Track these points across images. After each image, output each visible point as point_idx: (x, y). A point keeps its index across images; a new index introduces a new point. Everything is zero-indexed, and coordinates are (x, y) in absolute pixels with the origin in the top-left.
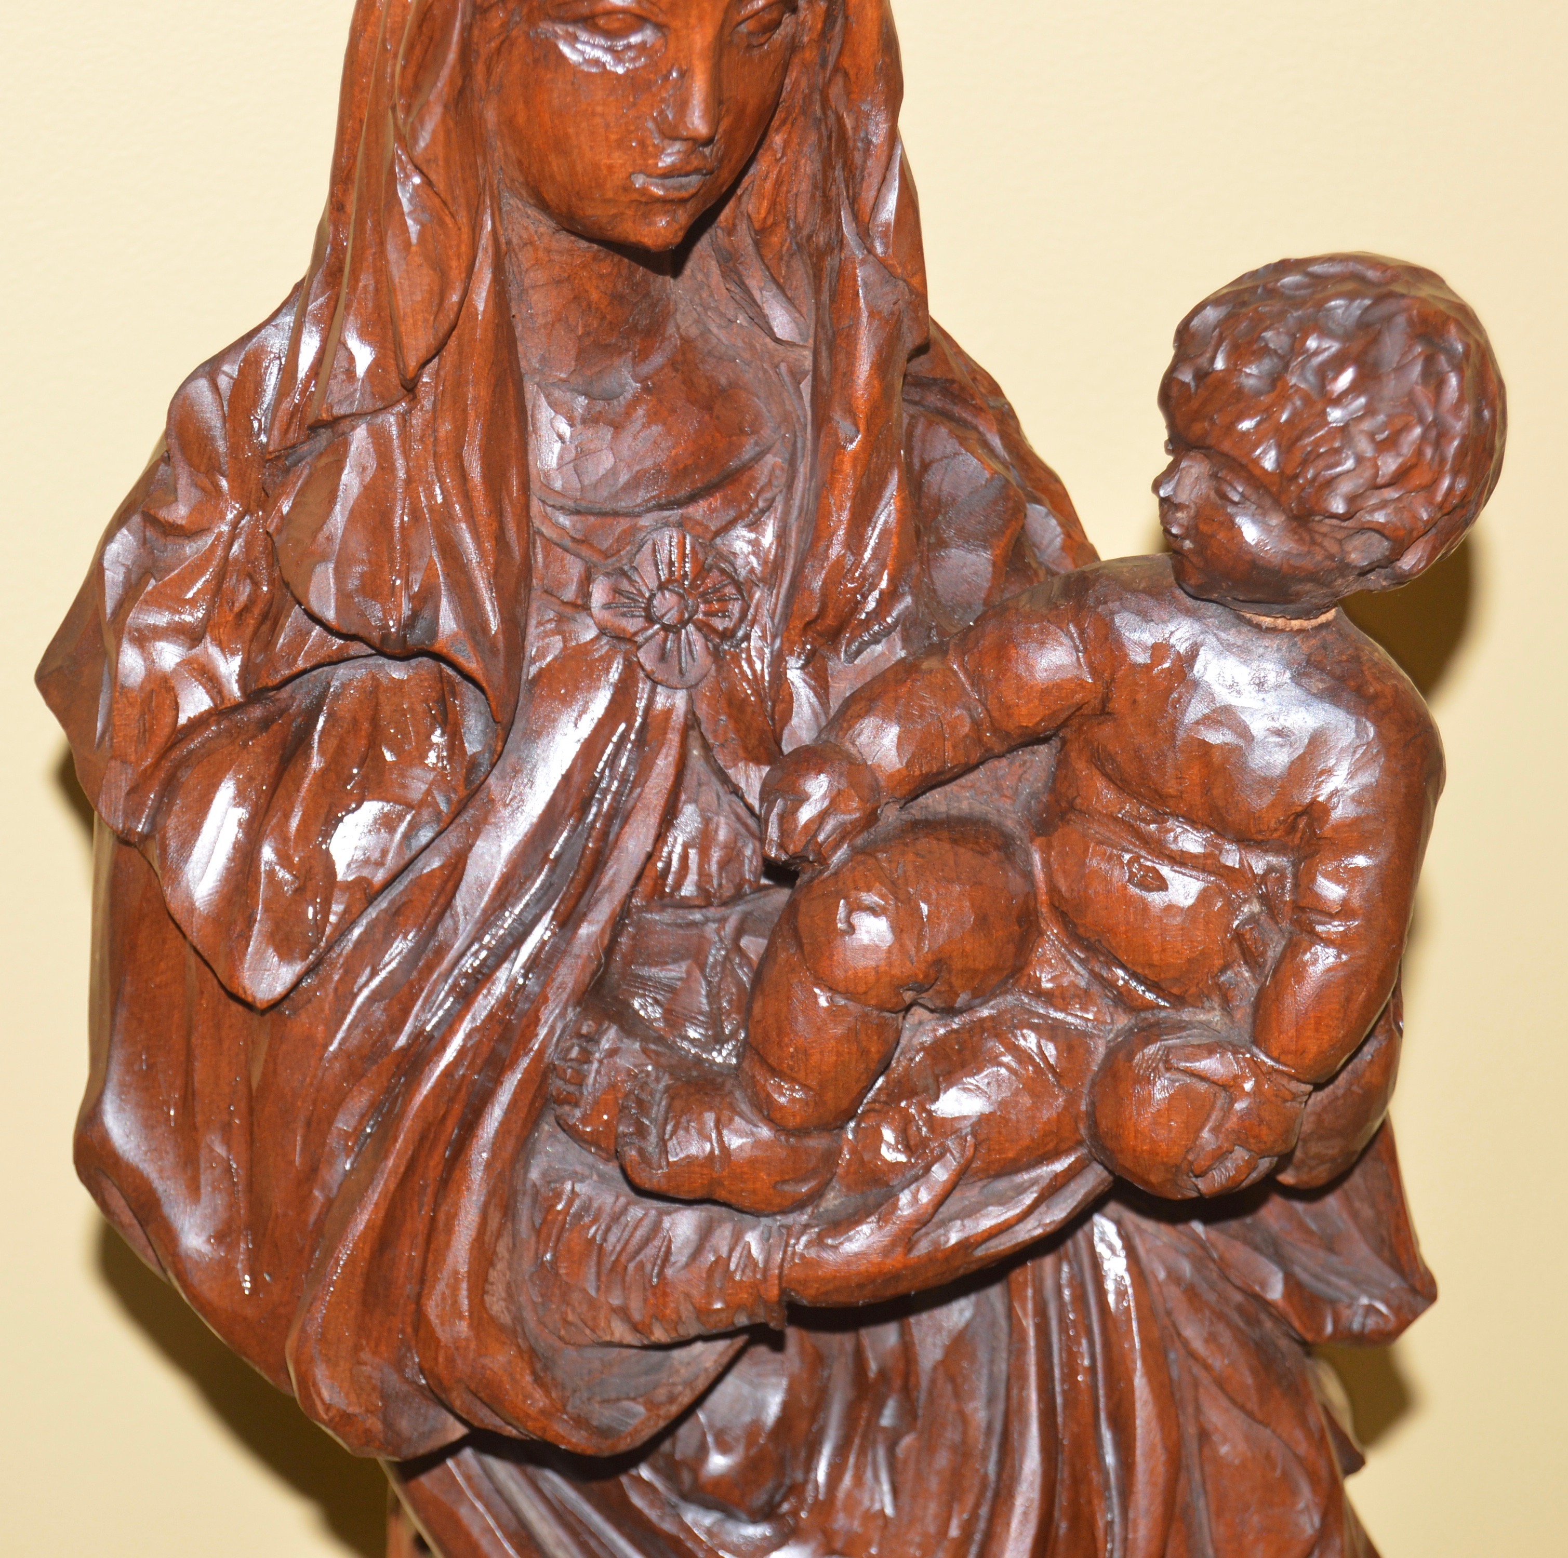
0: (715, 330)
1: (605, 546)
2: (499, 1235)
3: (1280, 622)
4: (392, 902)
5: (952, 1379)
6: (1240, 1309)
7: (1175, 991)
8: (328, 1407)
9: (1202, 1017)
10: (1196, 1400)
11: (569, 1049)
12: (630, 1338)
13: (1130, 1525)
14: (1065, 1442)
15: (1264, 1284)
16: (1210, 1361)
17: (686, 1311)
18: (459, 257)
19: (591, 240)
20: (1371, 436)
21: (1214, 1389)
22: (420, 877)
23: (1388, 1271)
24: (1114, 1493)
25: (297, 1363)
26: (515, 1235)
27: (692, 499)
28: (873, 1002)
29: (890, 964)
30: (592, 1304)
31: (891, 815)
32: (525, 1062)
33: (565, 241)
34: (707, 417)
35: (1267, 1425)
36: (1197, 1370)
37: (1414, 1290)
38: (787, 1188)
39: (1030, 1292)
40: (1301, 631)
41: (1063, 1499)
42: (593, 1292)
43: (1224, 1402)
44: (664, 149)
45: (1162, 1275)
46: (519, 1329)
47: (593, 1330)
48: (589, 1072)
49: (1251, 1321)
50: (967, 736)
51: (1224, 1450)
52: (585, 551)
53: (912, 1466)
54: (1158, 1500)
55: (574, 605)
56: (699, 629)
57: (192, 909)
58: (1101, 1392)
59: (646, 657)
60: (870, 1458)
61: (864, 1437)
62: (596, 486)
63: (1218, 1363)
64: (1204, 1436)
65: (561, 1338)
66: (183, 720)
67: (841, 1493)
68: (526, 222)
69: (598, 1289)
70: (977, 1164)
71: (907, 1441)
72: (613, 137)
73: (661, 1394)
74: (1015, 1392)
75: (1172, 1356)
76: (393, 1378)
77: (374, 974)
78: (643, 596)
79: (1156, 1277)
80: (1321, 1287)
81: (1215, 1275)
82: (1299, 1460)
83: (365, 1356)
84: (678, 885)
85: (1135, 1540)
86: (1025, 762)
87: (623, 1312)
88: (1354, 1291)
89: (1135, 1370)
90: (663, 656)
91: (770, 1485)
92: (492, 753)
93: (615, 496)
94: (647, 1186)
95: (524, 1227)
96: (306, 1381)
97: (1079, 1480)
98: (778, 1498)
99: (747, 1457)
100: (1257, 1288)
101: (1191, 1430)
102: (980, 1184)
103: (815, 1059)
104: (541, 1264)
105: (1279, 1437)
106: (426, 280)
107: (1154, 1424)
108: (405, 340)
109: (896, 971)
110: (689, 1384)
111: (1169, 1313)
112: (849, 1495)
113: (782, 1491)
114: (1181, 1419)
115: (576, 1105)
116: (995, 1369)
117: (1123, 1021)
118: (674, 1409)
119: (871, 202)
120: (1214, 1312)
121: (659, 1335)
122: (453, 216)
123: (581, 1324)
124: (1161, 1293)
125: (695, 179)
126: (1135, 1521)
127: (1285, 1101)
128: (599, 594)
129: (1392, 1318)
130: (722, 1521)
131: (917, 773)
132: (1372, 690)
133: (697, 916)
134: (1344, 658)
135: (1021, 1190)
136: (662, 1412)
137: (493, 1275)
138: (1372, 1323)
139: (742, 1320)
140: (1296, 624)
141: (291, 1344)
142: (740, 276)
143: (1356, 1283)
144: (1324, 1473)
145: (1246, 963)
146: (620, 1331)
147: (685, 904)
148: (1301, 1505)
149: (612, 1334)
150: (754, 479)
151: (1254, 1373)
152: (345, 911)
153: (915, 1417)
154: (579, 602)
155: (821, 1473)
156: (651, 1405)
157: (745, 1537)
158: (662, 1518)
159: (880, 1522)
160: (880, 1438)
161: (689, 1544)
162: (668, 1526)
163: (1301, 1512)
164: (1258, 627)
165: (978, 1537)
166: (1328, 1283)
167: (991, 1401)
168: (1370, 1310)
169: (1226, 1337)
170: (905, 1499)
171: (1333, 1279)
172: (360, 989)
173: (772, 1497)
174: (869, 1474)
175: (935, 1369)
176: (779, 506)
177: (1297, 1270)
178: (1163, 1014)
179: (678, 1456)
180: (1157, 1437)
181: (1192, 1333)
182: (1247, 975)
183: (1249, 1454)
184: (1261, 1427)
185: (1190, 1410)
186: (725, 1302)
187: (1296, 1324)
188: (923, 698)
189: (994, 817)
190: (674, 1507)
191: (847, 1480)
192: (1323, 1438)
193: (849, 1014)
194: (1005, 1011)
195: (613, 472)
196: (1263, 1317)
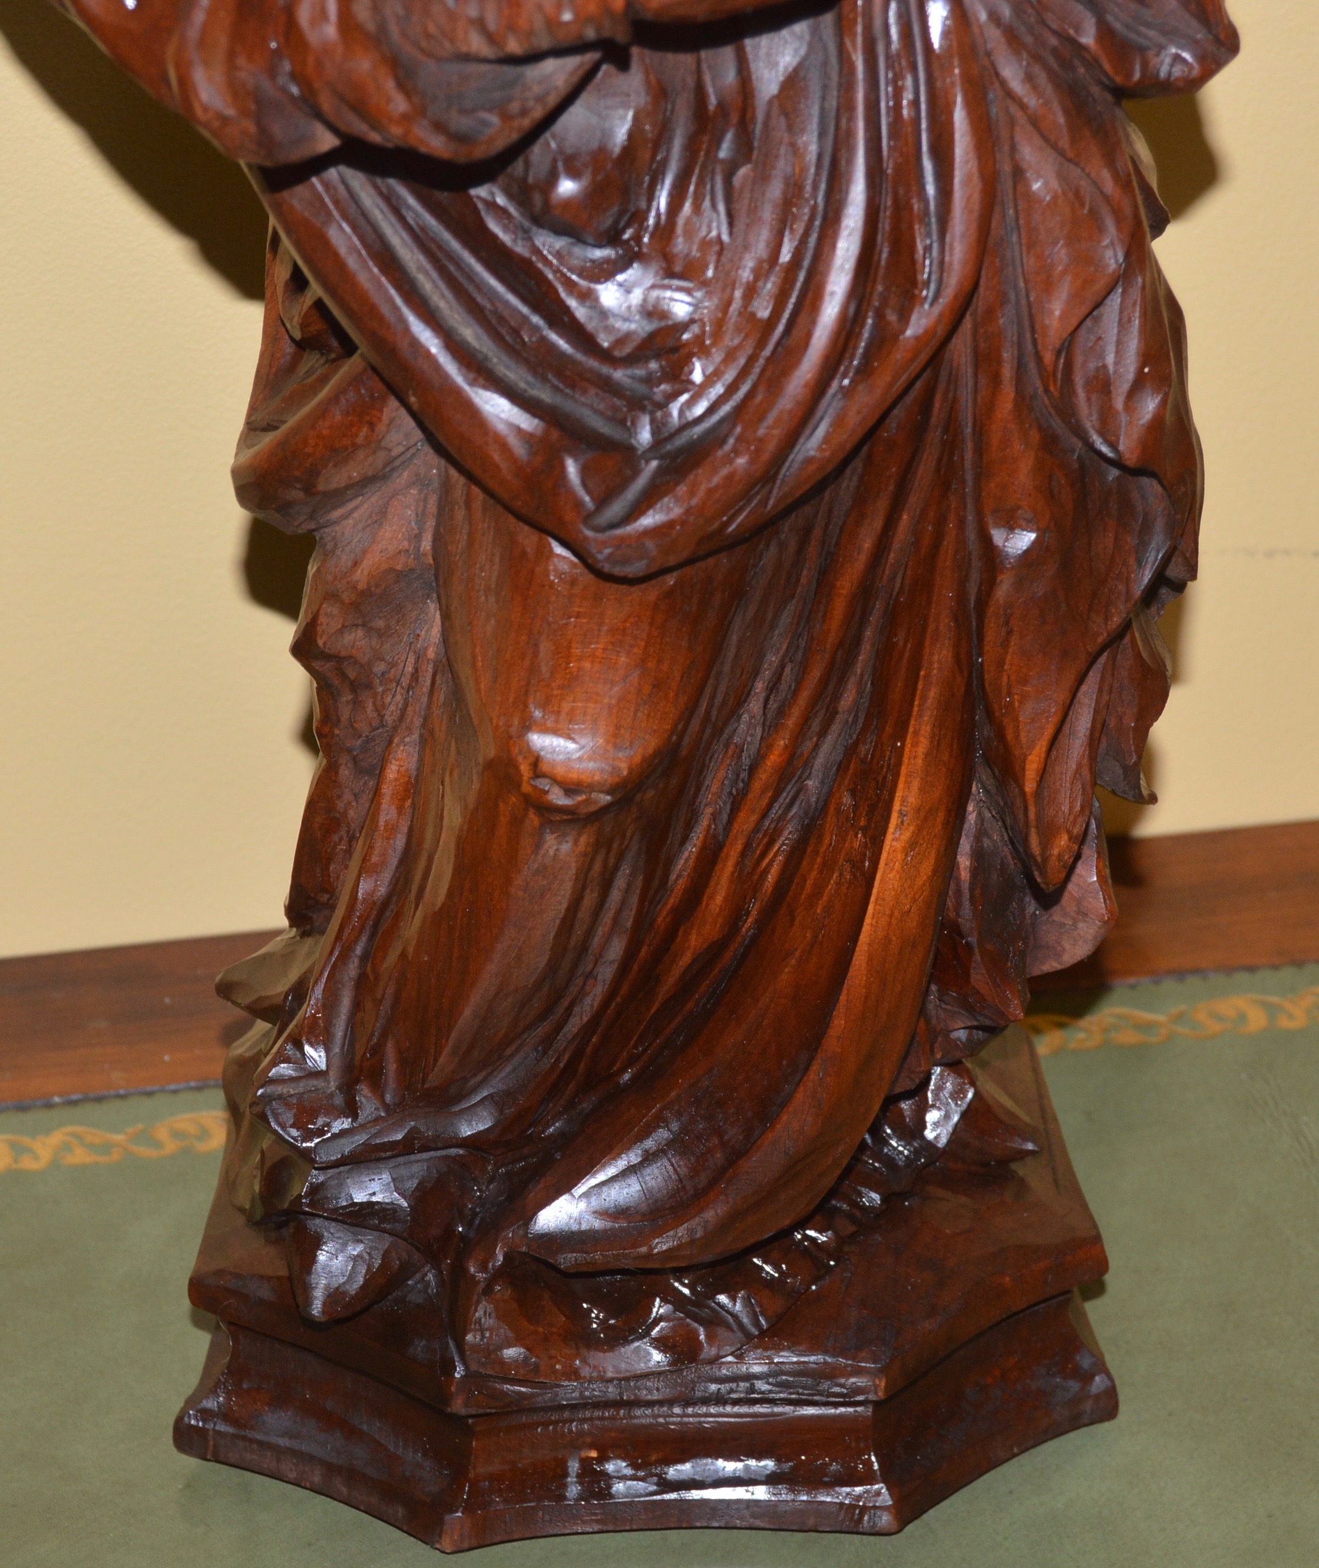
5: (785, 113)
6: (1055, 51)
8: (206, 109)
10: (1012, 138)
12: (486, 51)
13: (947, 248)
14: (889, 171)
15: (1078, 29)
16: (1025, 100)
17: (539, 23)
21: (1029, 128)
23: (1194, 23)
24: (933, 220)
25: (178, 67)
30: (452, 16)
35: (1077, 164)
36: (1014, 109)
37: (1218, 41)
39: (859, 29)
41: (885, 225)
42: (452, 5)
43: (1038, 140)
45: (983, 16)
46: (382, 37)
47: (452, 41)
49: (1067, 66)
51: (1036, 186)
53: (747, 195)
54: (974, 226)
58: (924, 125)
60: (708, 187)
61: (703, 168)
63: (1032, 102)
64: (1018, 173)
65: (422, 51)
67: (681, 221)
69: (457, 2)
71: (743, 171)
73: (515, 107)
74: (844, 121)
75: (991, 96)
76: (266, 85)
79: (977, 20)
80: (1133, 36)
81: (1032, 19)
82: (1107, 199)
85: (951, 263)
88: (1162, 40)
89: (955, 103)
91: (615, 209)
96: (185, 82)
97: (901, 208)
98: (622, 223)
99: (593, 181)
100: (1071, 32)
101: (1007, 168)
105: (1088, 175)
107: (972, 155)
110: (540, 99)
111: (988, 54)
112: (688, 222)
113: (626, 218)
114: (998, 156)
116: (826, 105)
118: (526, 123)
120: (1029, 53)
121: (514, 46)
123: (440, 35)
124: (982, 33)
126: (951, 245)
129: (1196, 65)
130: (572, 244)
136: (516, 123)
138: (1178, 71)
139: (590, 34)
141: (171, 50)
143: (1165, 33)
144: (1128, 211)
146: (477, 44)
148: (1106, 242)
149: (470, 47)
151: (1066, 112)
153: (751, 149)
155: (662, 200)
156: (506, 117)
157: (593, 261)
158: (515, 241)
159: (716, 248)
160: (719, 169)
161: (540, 265)
162: (520, 249)
163: (1107, 247)
165: (806, 263)
166: (1139, 34)
167: (822, 135)
168: (1177, 58)
169: (1042, 78)
170: (740, 226)
171: (1143, 29)
173: (617, 222)
174: (707, 203)
175: (770, 102)
177: (1110, 18)
179: (530, 180)
180: (973, 165)
181: (1012, 72)
183: (1060, 191)
184: (1072, 167)
185: (1006, 148)
186: (574, 13)
187: (1107, 66)
190: (526, 231)
191: (687, 207)
192: (1129, 182)
196: (1077, 62)
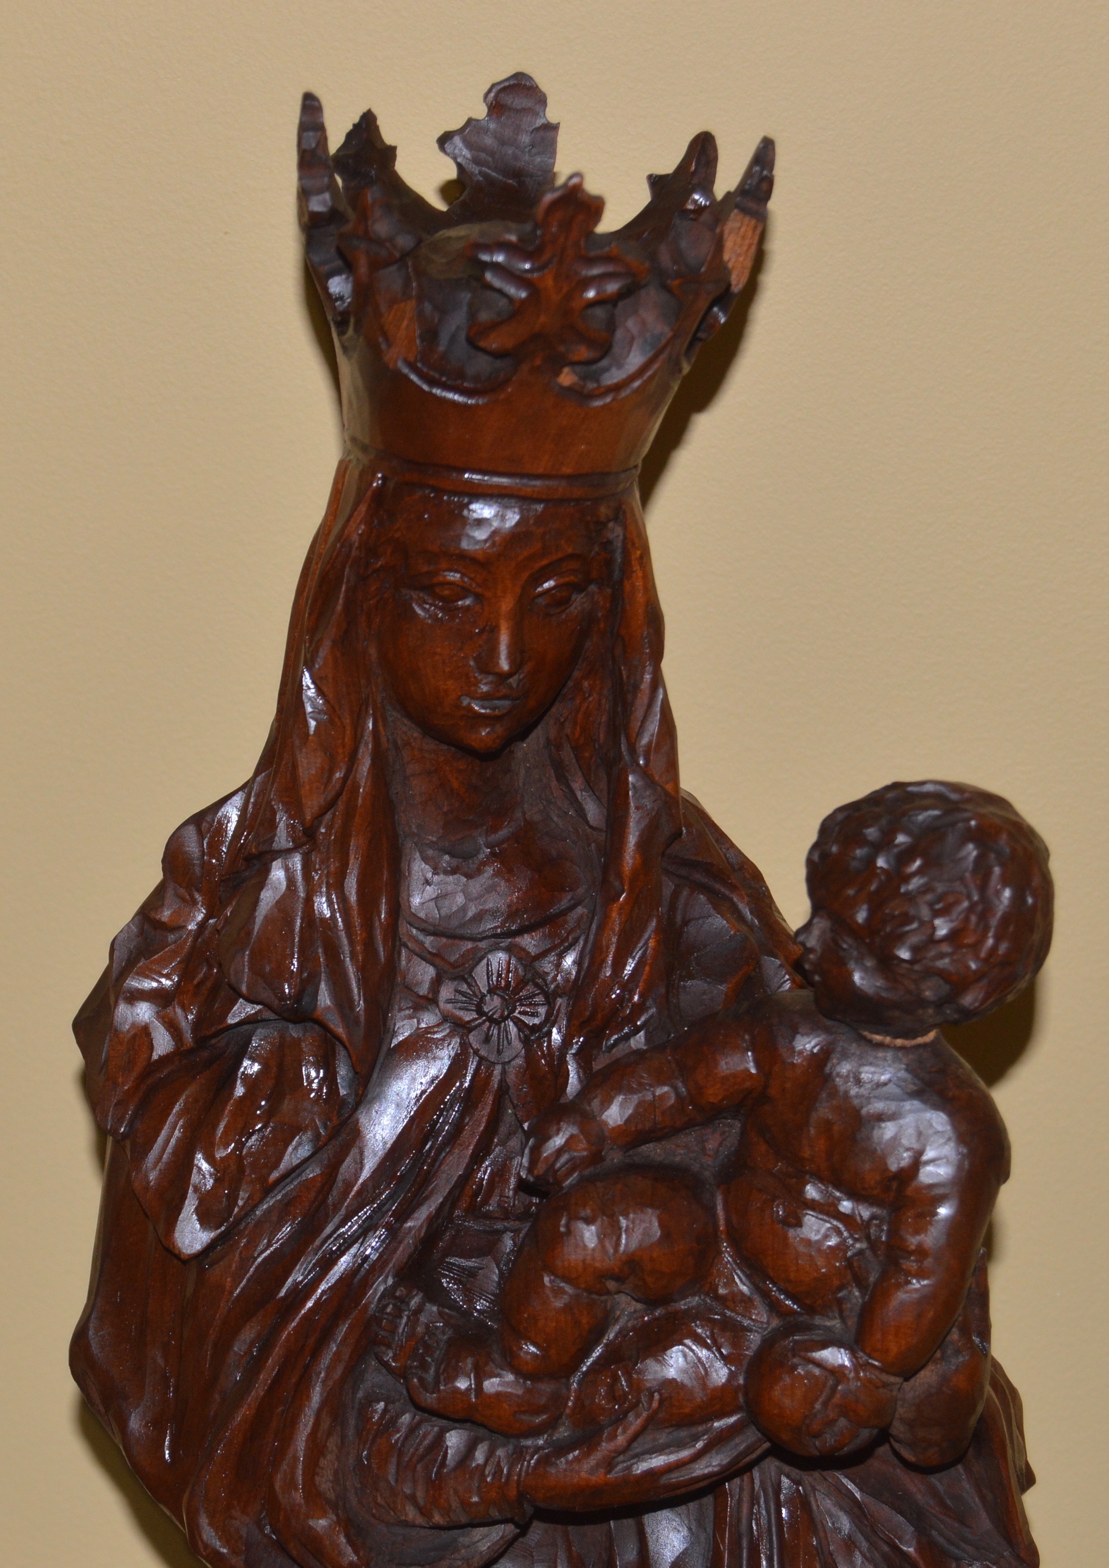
0: (555, 819)
1: (452, 959)
2: (329, 1434)
3: (888, 1040)
4: (284, 1196)
6: (885, 1557)
7: (808, 1302)
8: (207, 1546)
9: (828, 1324)
11: (386, 1306)
12: (420, 1520)
15: (901, 1539)
17: (455, 1503)
18: (344, 746)
19: (449, 744)
20: (931, 905)
22: (306, 1180)
23: (1003, 1542)
25: (188, 1513)
26: (343, 1437)
27: (520, 932)
28: (583, 1286)
29: (593, 1259)
30: (393, 1492)
31: (615, 1157)
32: (355, 1313)
33: (430, 744)
34: (537, 876)
37: (1020, 1558)
38: (524, 1417)
39: (727, 1526)
40: (902, 1048)
42: (393, 1483)
44: (481, 680)
45: (829, 1524)
46: (341, 1504)
47: (394, 1512)
48: (400, 1324)
50: (672, 1106)
52: (438, 961)
55: (424, 997)
56: (515, 1024)
57: (147, 1188)
59: (474, 1039)
62: (449, 917)
65: (374, 1516)
66: (155, 1057)
68: (404, 729)
69: (397, 1481)
70: (661, 1415)
72: (447, 670)
76: (256, 1533)
77: (269, 1245)
78: (476, 996)
79: (824, 1526)
80: (952, 1548)
81: (868, 1529)
83: (236, 1513)
84: (485, 1202)
86: (724, 1133)
87: (412, 1498)
88: (976, 1554)
90: (487, 1040)
92: (357, 1095)
93: (462, 925)
94: (423, 1405)
95: (351, 1432)
96: (192, 1526)
100: (897, 1541)
102: (667, 1430)
103: (541, 1323)
104: (359, 1459)
106: (319, 760)
108: (304, 801)
109: (598, 1265)
110: (466, 1560)
111: (831, 1553)
115: (389, 1346)
117: (775, 1323)
119: (637, 730)
120: (864, 1555)
121: (438, 1518)
122: (339, 718)
123: (387, 1507)
124: (826, 1537)
125: (507, 703)
127: (877, 1387)
128: (446, 992)
131: (633, 1129)
132: (951, 1094)
133: (499, 1226)
134: (934, 1070)
135: (696, 1438)
137: (323, 1462)
139: (495, 1514)
140: (899, 1042)
141: (185, 1499)
142: (567, 780)
143: (979, 1548)
145: (857, 1286)
146: (411, 1513)
147: (488, 1216)
149: (406, 1515)
150: (566, 922)
152: (249, 1198)
154: (430, 996)
164: (869, 1042)
166: (958, 1547)
171: (962, 1544)
172: (259, 1255)
176: (581, 942)
177: (934, 1533)
178: (801, 1319)
182: (857, 1294)
186: (481, 1498)
188: (642, 1077)
189: (696, 1167)
193: (565, 1292)
194: (693, 1308)
195: (464, 909)
